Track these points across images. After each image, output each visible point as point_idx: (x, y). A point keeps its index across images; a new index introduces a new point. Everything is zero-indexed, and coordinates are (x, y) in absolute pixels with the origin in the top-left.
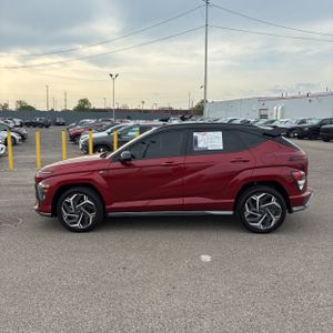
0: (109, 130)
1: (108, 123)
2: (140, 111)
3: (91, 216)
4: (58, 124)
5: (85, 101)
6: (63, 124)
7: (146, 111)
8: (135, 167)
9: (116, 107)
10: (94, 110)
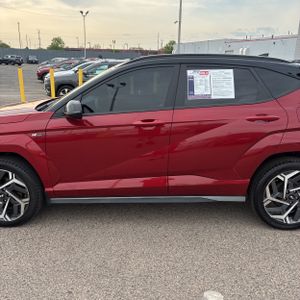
0: (76, 69)
1: (77, 62)
2: (111, 51)
3: (23, 203)
4: (31, 62)
5: (58, 40)
6: (36, 63)
7: (117, 51)
8: (92, 126)
9: (88, 47)
10: (67, 49)
